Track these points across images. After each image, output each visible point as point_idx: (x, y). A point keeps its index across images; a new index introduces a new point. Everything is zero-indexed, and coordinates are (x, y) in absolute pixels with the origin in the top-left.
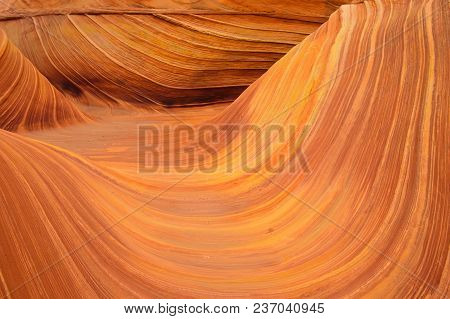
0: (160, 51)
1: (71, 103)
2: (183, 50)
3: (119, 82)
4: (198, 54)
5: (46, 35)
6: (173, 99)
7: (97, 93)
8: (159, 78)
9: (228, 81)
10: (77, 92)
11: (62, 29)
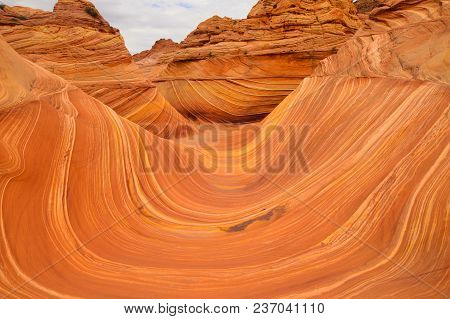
0: (231, 98)
1: (192, 125)
2: (241, 97)
3: (213, 113)
4: (248, 99)
5: (178, 91)
6: (236, 120)
7: (203, 119)
8: (231, 111)
9: (262, 111)
10: (194, 119)
11: (186, 87)
